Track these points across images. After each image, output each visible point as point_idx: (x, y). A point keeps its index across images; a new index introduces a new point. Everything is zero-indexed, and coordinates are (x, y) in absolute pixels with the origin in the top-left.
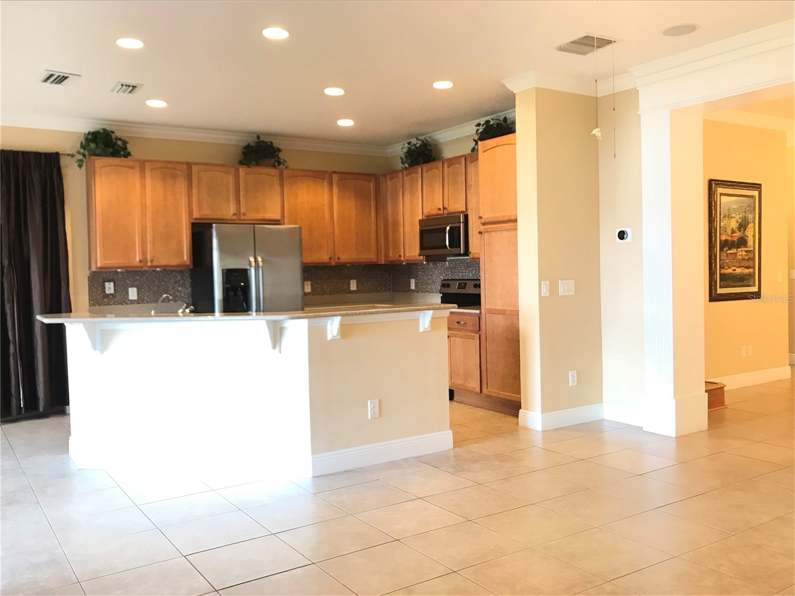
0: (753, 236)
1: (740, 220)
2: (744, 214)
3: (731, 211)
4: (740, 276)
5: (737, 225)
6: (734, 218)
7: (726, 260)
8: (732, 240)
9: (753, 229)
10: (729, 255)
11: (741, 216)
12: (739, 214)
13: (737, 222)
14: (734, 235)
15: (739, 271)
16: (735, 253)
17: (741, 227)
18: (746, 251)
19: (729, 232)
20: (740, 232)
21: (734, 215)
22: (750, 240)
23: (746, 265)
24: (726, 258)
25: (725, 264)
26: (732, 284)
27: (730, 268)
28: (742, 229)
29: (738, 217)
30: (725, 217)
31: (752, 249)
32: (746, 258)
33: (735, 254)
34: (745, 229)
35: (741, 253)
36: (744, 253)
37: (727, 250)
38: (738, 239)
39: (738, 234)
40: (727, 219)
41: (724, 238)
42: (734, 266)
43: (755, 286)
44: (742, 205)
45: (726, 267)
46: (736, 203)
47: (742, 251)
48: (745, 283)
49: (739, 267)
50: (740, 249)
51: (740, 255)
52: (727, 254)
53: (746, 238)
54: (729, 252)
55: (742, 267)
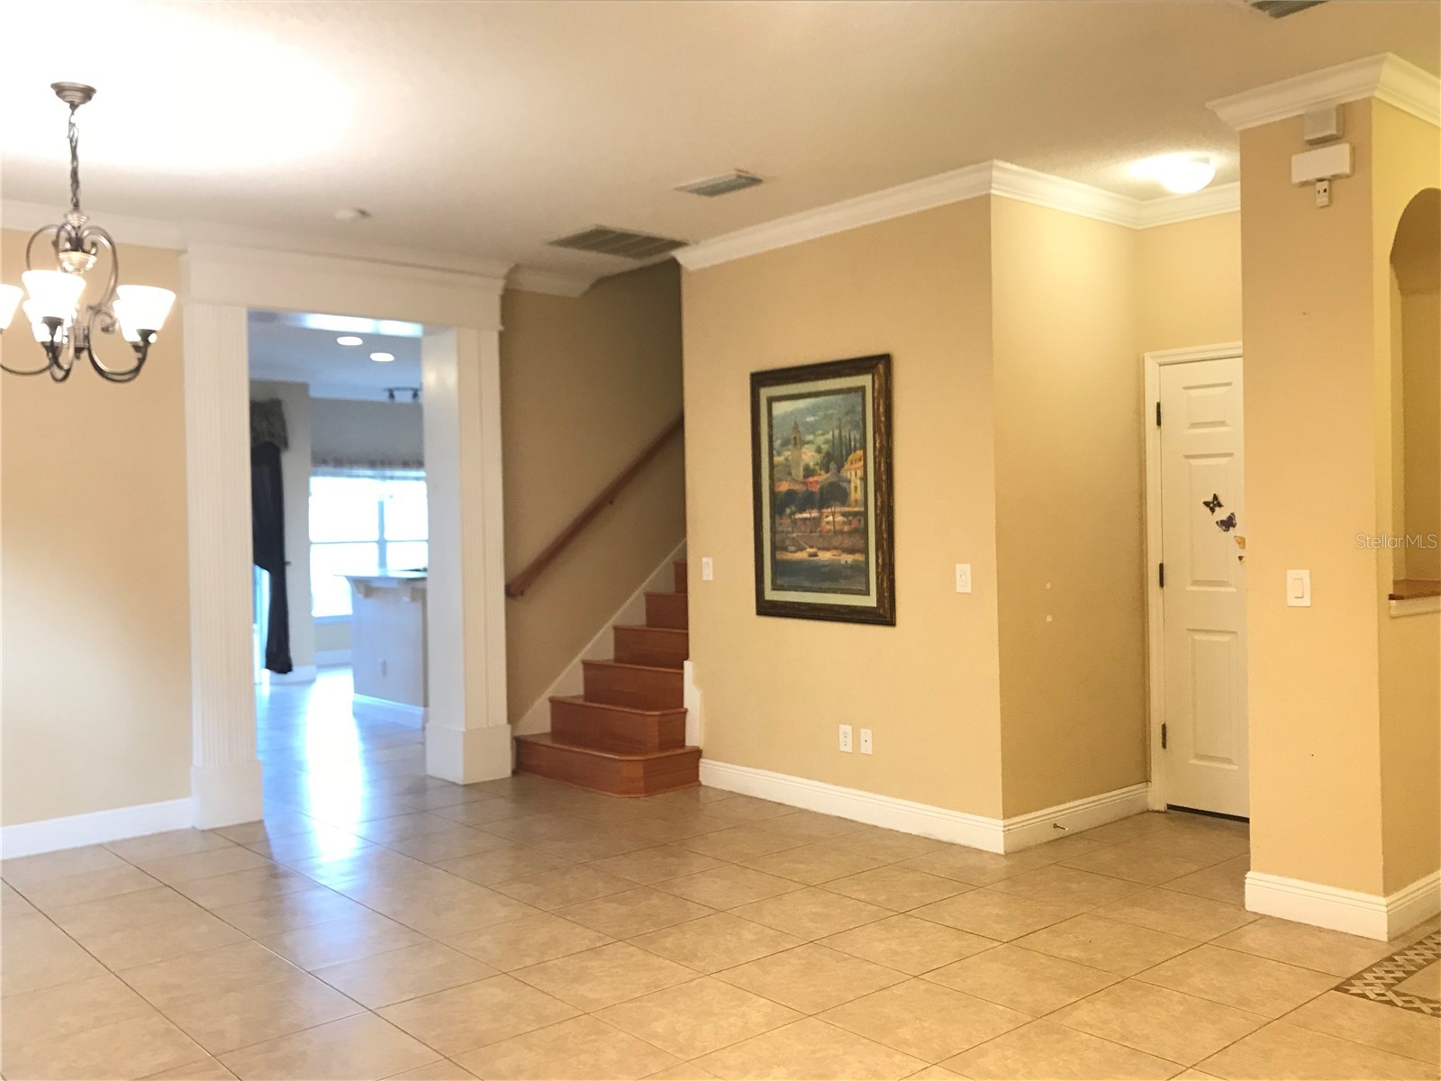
0: (861, 479)
1: (825, 447)
2: (837, 432)
3: (801, 429)
4: (827, 569)
5: (818, 457)
6: (808, 443)
7: (792, 533)
8: (807, 491)
9: (862, 463)
10: (799, 523)
11: (829, 436)
12: (823, 434)
13: (819, 450)
14: (811, 479)
15: (825, 556)
16: (814, 518)
17: (828, 462)
18: (844, 514)
19: (799, 473)
20: (827, 472)
21: (810, 437)
22: (856, 488)
23: (845, 546)
24: (790, 529)
25: (788, 542)
26: (807, 584)
27: (802, 549)
28: (833, 466)
29: (820, 440)
30: (785, 443)
31: (862, 509)
32: (846, 528)
33: (817, 521)
34: (840, 467)
35: (831, 518)
36: (840, 518)
37: (793, 513)
38: (822, 488)
39: (822, 477)
40: (790, 447)
41: (784, 487)
42: (812, 547)
43: (868, 594)
44: (830, 412)
45: (793, 548)
46: (812, 411)
47: (833, 514)
48: (843, 584)
49: (827, 549)
50: (830, 510)
51: (828, 523)
52: (795, 522)
53: (845, 485)
54: (798, 516)
55: (835, 548)
